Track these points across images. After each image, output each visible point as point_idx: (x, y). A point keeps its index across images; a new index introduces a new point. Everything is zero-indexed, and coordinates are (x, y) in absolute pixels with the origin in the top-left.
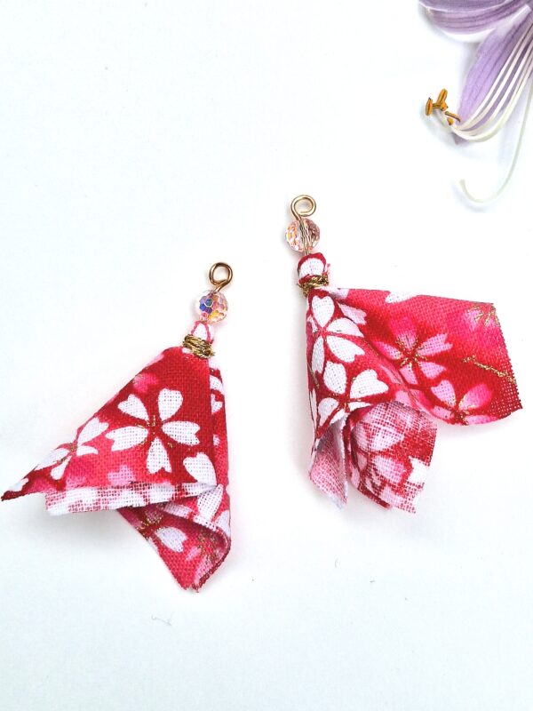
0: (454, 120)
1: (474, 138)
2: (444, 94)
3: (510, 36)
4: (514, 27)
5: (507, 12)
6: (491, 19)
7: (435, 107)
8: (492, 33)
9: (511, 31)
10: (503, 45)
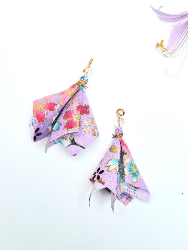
0: (165, 50)
1: (171, 56)
2: (162, 41)
3: (185, 24)
4: (186, 22)
5: (184, 17)
6: (179, 19)
7: (159, 45)
8: (179, 23)
9: (185, 23)
10: (182, 27)
